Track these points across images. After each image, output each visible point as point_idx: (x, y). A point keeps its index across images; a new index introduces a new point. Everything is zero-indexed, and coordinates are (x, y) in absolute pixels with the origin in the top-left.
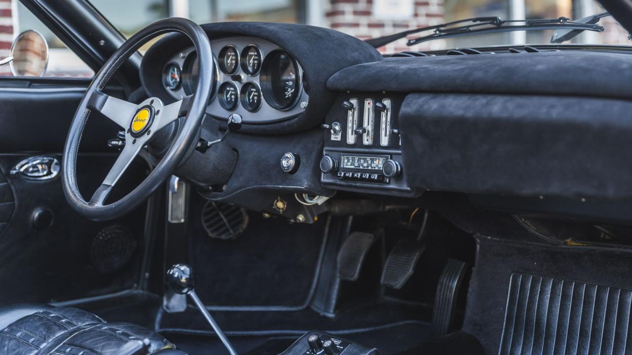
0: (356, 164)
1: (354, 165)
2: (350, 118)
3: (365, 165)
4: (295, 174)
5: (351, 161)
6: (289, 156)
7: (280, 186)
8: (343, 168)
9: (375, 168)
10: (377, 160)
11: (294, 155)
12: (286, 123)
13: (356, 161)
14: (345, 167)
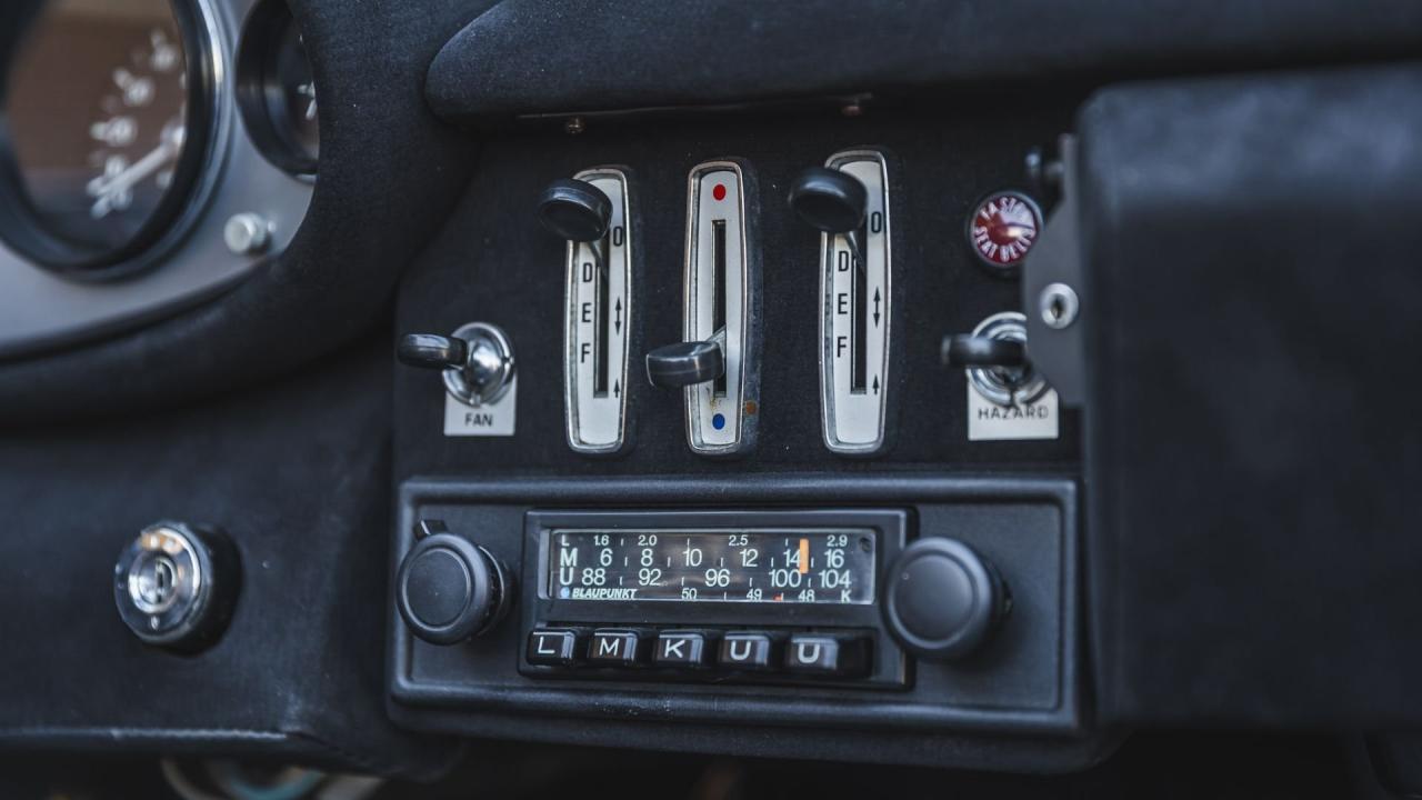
0: (649, 578)
1: (631, 580)
2: (580, 293)
3: (718, 577)
4: (213, 656)
5: (606, 556)
6: (169, 548)
7: (116, 733)
8: (554, 601)
9: (795, 592)
10: (804, 544)
11: (206, 539)
12: (137, 346)
13: (647, 555)
14: (564, 594)
